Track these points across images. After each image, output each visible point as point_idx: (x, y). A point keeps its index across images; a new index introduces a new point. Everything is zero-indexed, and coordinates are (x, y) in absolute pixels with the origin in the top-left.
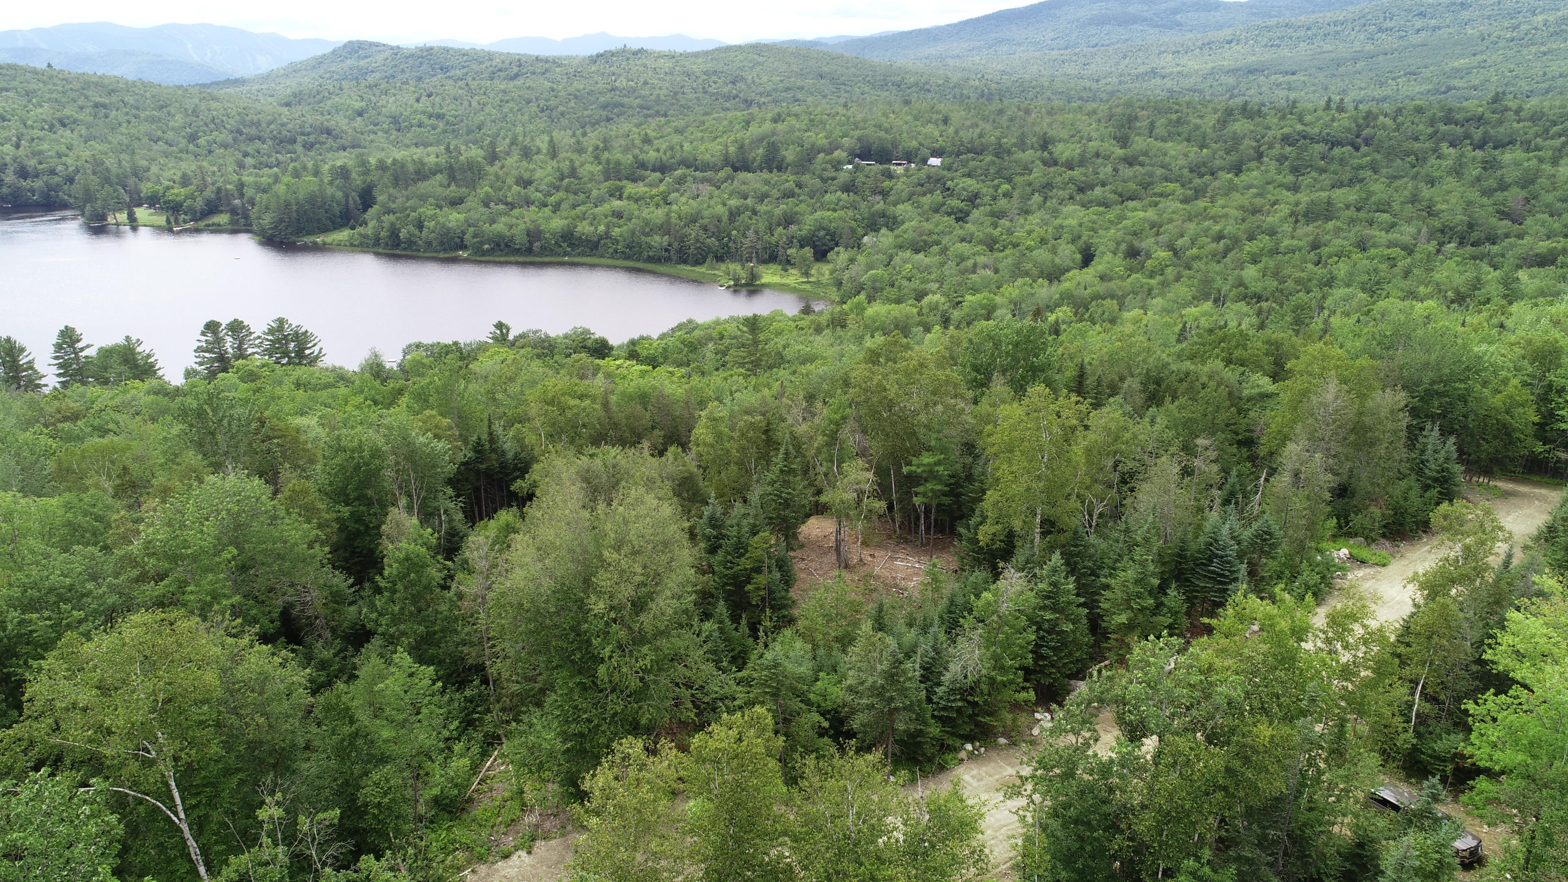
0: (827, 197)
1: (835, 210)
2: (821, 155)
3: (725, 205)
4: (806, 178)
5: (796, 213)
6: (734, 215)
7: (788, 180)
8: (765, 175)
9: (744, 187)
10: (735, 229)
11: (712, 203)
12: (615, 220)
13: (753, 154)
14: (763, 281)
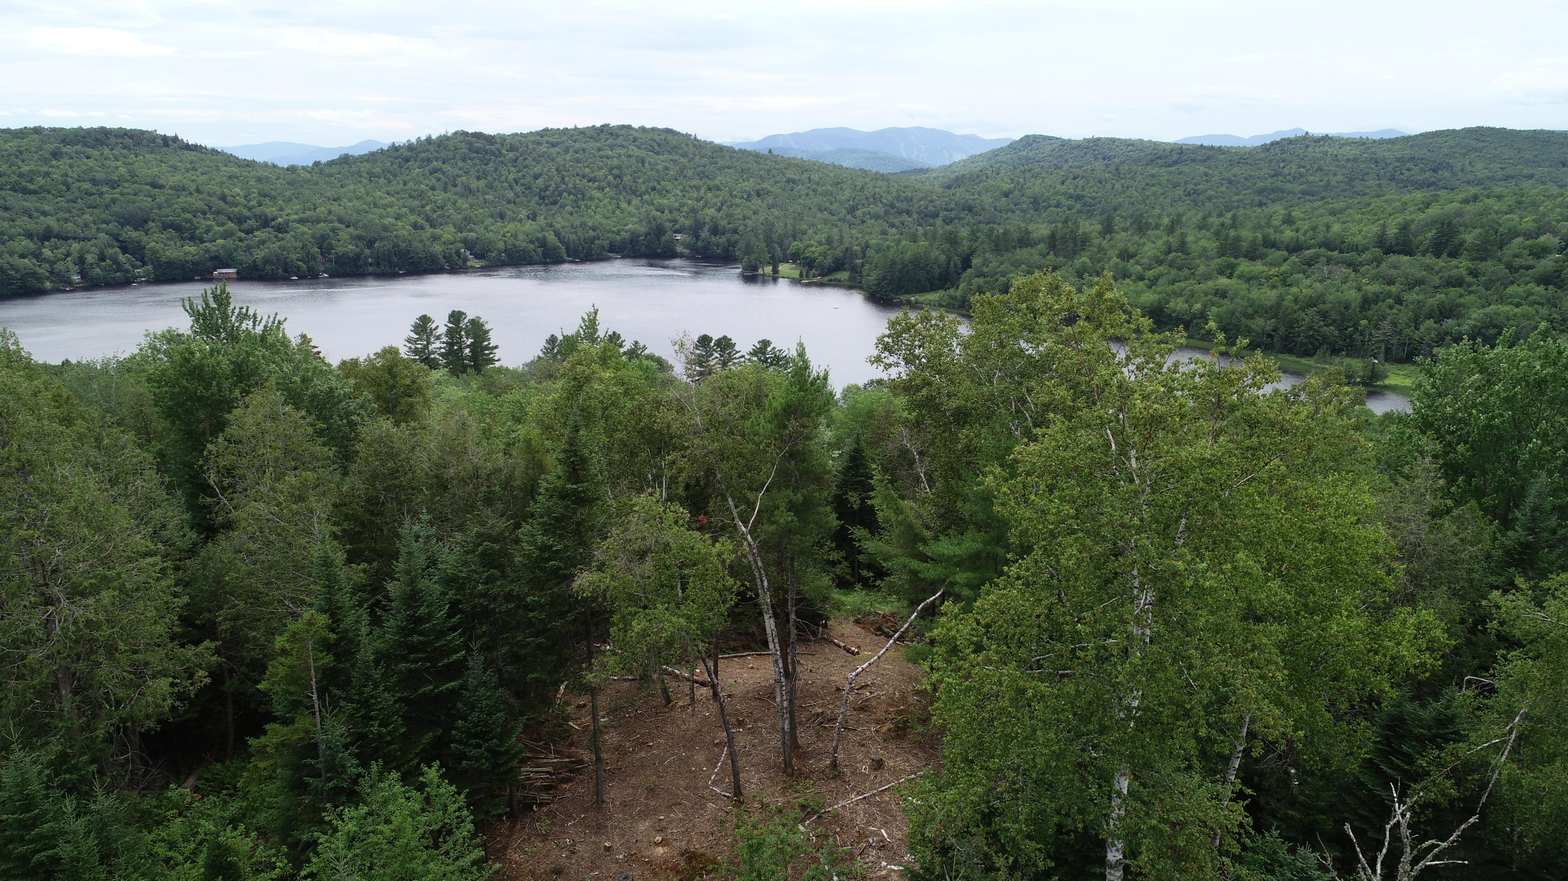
0: (1511, 289)
1: (1517, 305)
2: (1519, 240)
3: (1359, 290)
4: (1487, 266)
5: (1458, 306)
6: (1367, 302)
7: (1460, 266)
8: (1429, 260)
9: (1393, 272)
10: (1365, 318)
11: (1344, 286)
12: (1215, 299)
13: (1421, 238)
14: (1387, 382)
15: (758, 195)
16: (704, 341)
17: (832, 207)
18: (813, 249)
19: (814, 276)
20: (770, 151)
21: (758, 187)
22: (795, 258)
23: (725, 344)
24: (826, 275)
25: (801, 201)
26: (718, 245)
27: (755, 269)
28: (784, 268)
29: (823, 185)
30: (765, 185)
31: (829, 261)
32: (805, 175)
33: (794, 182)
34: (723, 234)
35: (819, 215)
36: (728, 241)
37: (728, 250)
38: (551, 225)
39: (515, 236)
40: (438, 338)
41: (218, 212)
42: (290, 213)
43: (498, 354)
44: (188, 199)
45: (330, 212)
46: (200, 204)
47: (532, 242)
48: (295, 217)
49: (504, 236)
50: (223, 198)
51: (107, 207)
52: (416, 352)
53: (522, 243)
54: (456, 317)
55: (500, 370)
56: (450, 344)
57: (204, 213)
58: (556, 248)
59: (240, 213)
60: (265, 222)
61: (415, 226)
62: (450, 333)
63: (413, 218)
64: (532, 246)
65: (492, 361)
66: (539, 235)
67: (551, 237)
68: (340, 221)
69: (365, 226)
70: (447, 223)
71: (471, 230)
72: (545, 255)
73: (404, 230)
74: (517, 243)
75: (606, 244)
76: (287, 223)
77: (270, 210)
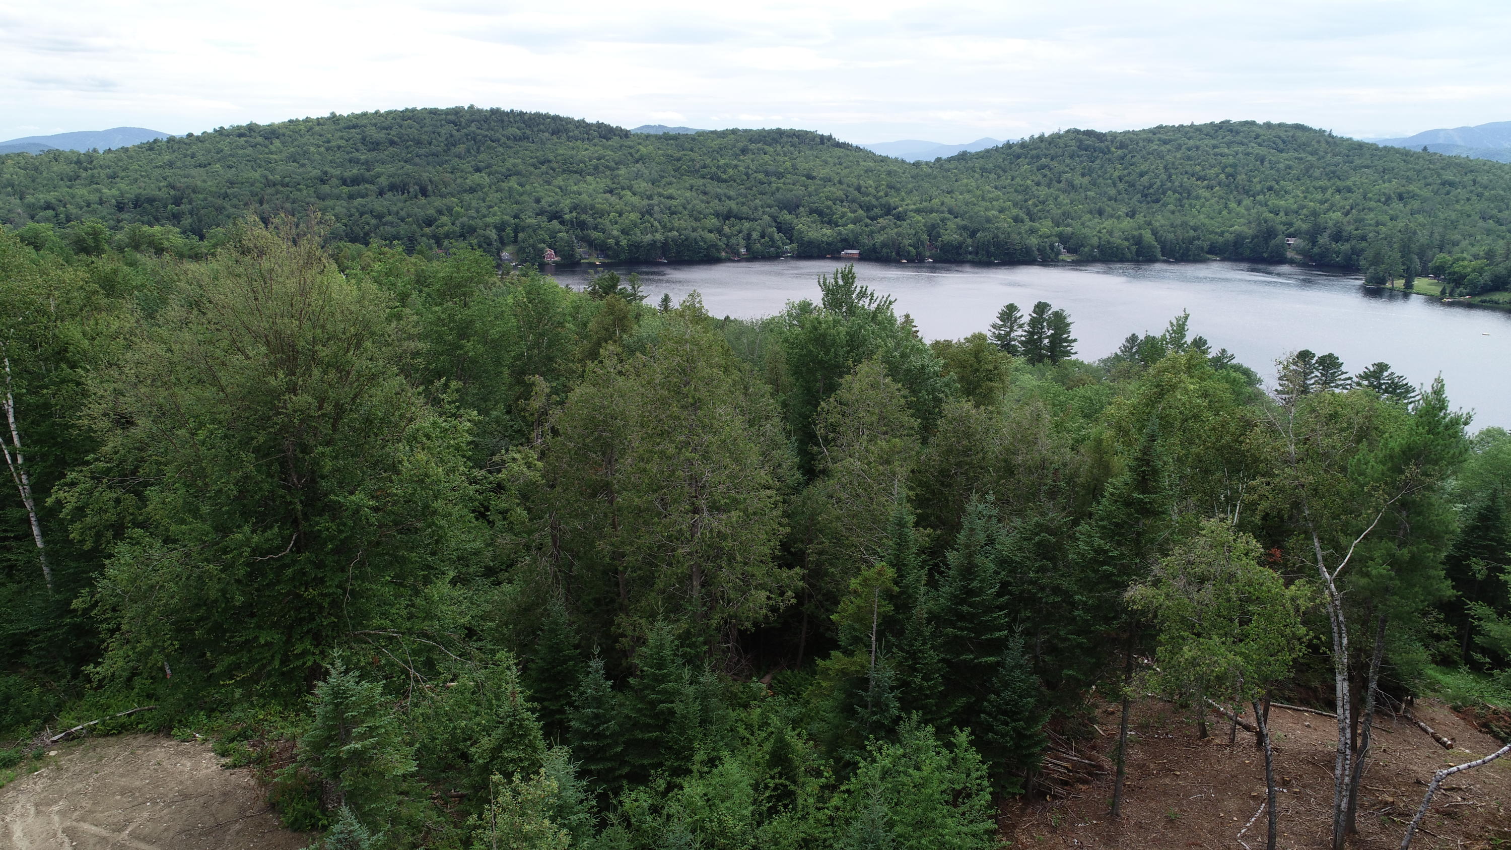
15: (1401, 198)
16: (1305, 356)
17: (1500, 215)
18: (1466, 263)
19: (1461, 295)
20: (1425, 149)
21: (1402, 189)
22: (1438, 272)
23: (1330, 363)
24: (1479, 294)
25: (1458, 207)
26: (1338, 253)
27: (1383, 281)
28: (1420, 283)
29: (1494, 189)
30: (1411, 188)
31: (1486, 277)
32: (1470, 177)
33: (1451, 184)
34: (1347, 241)
35: (1481, 223)
36: (1353, 248)
37: (1350, 259)
38: (1149, 224)
39: (1110, 233)
40: (1021, 326)
41: (853, 201)
42: (909, 203)
43: (1075, 347)
44: (833, 189)
45: (942, 204)
46: (840, 194)
47: (1127, 239)
48: (913, 207)
49: (1099, 232)
50: (858, 189)
51: (773, 194)
52: (999, 337)
53: (1117, 240)
54: (1041, 308)
55: (1075, 363)
56: (1031, 334)
57: (842, 202)
58: (1150, 247)
59: (869, 202)
60: (888, 210)
61: (1016, 219)
62: (1034, 322)
63: (1015, 211)
64: (1126, 243)
65: (1068, 353)
66: (1136, 233)
67: (1147, 236)
68: (950, 212)
69: (971, 217)
70: (1046, 217)
71: (1068, 225)
72: (1138, 253)
73: (1005, 223)
74: (1112, 240)
75: (1206, 245)
76: (906, 212)
77: (893, 200)
